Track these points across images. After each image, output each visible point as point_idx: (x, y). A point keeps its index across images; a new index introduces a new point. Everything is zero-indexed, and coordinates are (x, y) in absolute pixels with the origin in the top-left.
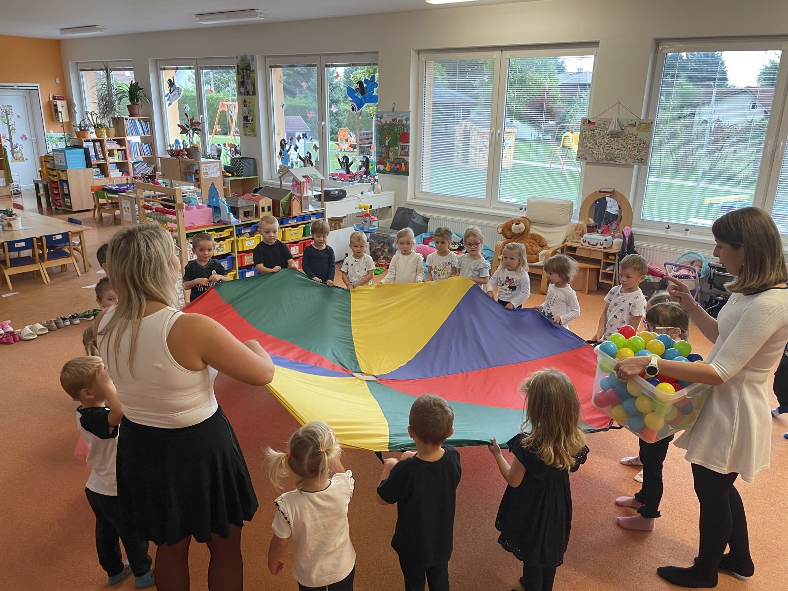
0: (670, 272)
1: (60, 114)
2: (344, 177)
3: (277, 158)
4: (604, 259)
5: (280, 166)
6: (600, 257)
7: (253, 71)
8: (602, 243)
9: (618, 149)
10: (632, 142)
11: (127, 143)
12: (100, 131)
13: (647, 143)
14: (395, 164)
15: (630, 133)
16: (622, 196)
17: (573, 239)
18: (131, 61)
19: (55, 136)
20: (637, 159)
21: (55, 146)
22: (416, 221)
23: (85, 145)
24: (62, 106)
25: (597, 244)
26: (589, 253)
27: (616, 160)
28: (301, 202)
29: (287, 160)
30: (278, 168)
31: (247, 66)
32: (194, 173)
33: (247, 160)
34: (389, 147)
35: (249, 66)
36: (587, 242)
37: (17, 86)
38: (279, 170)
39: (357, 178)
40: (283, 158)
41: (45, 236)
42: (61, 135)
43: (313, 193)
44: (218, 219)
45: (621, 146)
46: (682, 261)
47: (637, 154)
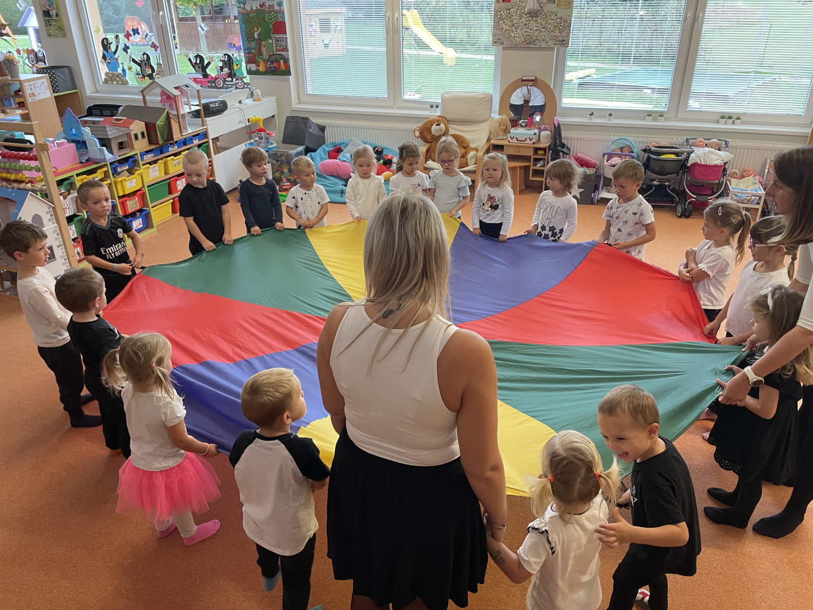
2: (201, 82)
4: (534, 155)
5: (107, 74)
6: (530, 153)
8: (531, 138)
9: (537, 30)
10: (552, 21)
13: (568, 21)
14: (271, 62)
15: (550, 10)
16: (545, 83)
17: (497, 137)
20: (558, 41)
22: (313, 130)
25: (526, 139)
26: (518, 150)
27: (536, 43)
28: (179, 122)
29: (116, 66)
30: (103, 77)
32: (12, 96)
33: (61, 70)
34: (259, 41)
36: (515, 138)
38: (105, 79)
39: (219, 83)
40: (109, 63)
43: (190, 109)
44: (86, 158)
45: (540, 27)
47: (559, 34)
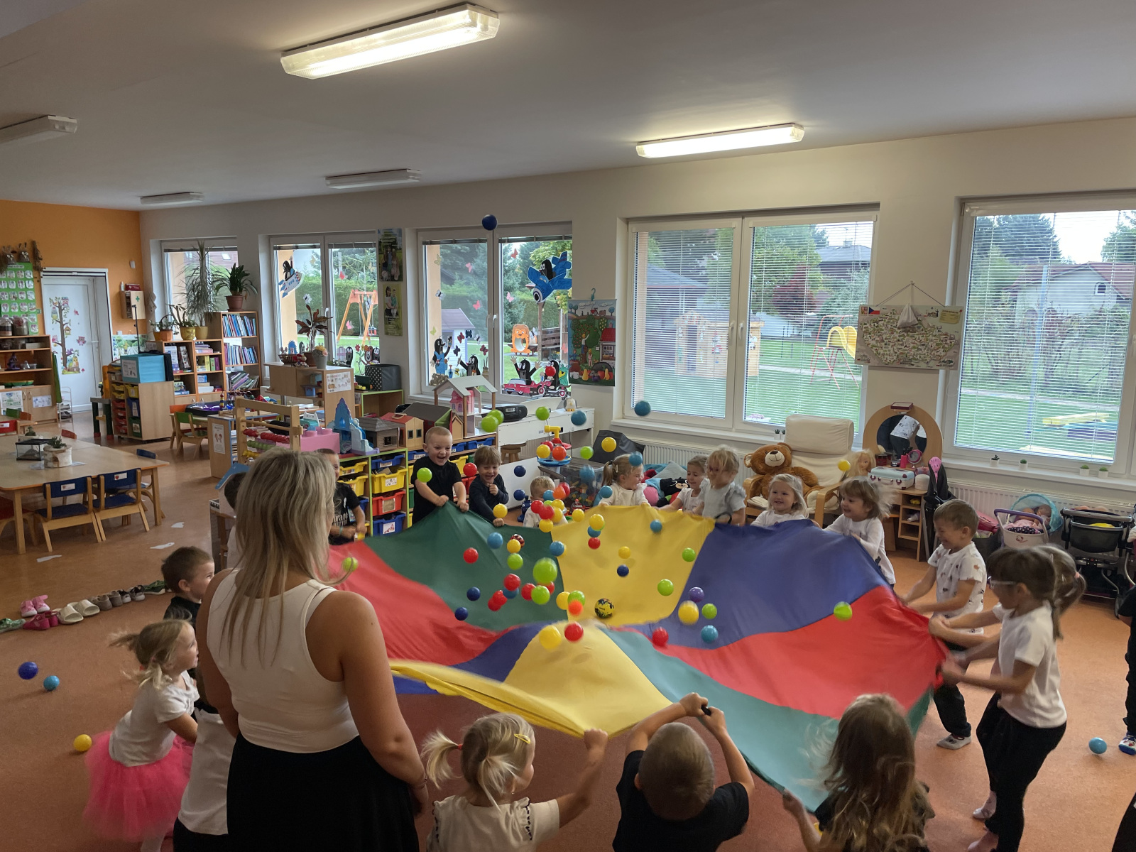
0: (1004, 523)
1: (133, 309)
2: (523, 389)
3: (430, 364)
4: (903, 504)
5: (434, 376)
6: (899, 501)
7: (400, 249)
8: (899, 481)
9: (914, 347)
10: (934, 338)
11: (223, 347)
12: (188, 332)
13: (957, 338)
14: (595, 370)
15: (931, 325)
16: (925, 413)
18: (235, 238)
19: (125, 339)
20: (943, 361)
21: (123, 352)
23: (166, 349)
24: (138, 299)
25: (892, 482)
27: (912, 363)
28: (464, 424)
29: (444, 367)
30: (431, 378)
31: (392, 243)
32: (315, 386)
33: (389, 368)
34: (586, 347)
35: (395, 242)
37: (78, 272)
38: (432, 381)
39: (541, 391)
40: (438, 365)
41: (104, 475)
42: (133, 337)
43: (480, 411)
44: (348, 449)
45: (919, 344)
46: (1020, 508)
47: (943, 354)
